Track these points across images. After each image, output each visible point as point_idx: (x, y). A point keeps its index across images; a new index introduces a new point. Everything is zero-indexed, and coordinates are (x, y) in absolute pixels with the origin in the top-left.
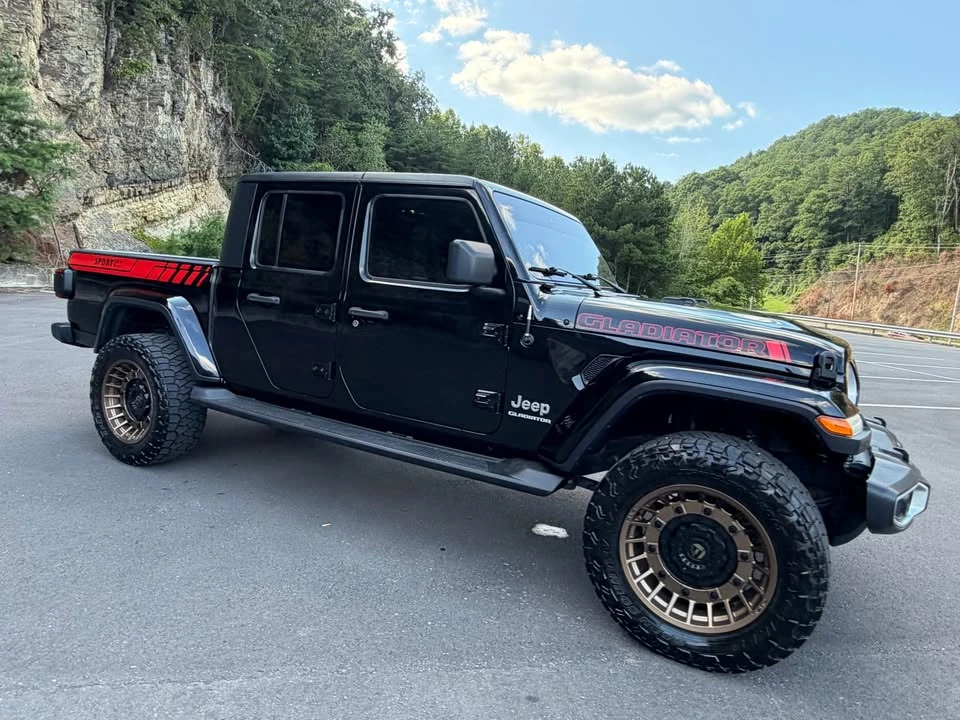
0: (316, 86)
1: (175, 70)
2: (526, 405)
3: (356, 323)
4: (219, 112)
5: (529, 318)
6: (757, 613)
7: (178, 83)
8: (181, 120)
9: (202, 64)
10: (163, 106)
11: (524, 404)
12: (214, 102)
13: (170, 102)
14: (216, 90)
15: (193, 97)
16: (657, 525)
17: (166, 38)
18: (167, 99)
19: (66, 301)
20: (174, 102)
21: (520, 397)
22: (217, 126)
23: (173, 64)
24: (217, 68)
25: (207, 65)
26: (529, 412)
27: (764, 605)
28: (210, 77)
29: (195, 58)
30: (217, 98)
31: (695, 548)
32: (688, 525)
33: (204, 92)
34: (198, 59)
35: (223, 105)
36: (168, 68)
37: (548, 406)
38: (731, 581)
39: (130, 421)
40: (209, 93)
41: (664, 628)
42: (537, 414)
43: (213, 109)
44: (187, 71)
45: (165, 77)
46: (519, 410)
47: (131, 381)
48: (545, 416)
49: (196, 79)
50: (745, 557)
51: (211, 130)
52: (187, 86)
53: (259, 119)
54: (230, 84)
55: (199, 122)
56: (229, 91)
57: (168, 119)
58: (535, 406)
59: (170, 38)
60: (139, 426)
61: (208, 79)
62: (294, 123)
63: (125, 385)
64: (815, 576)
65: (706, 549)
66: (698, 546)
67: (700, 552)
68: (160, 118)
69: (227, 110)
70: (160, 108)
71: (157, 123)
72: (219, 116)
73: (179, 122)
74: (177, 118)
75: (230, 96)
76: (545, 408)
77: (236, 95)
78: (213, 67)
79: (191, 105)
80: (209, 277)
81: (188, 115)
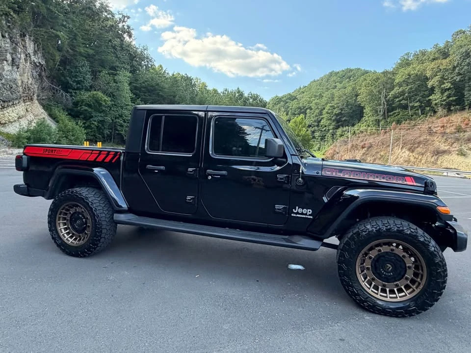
0: (91, 52)
1: (12, 42)
2: (300, 210)
3: (210, 177)
4: (38, 64)
5: (301, 172)
6: (419, 290)
7: (15, 49)
8: (17, 68)
9: (27, 38)
10: (7, 61)
11: (299, 211)
12: (35, 59)
13: (11, 59)
14: (35, 52)
15: (23, 56)
16: (370, 258)
17: (6, 24)
18: (9, 57)
19: (22, 172)
20: (13, 59)
21: (297, 207)
22: (36, 72)
23: (11, 38)
24: (36, 41)
25: (30, 39)
26: (302, 214)
27: (421, 287)
28: (32, 45)
29: (23, 36)
30: (36, 57)
31: (387, 266)
32: (384, 256)
33: (29, 54)
34: (25, 36)
35: (40, 60)
36: (8, 40)
37: (310, 210)
38: (404, 278)
39: (73, 234)
40: (32, 54)
41: (378, 302)
42: (306, 214)
43: (34, 63)
44: (19, 42)
45: (7, 45)
46: (298, 213)
47: (73, 213)
48: (310, 215)
49: (24, 47)
50: (409, 267)
51: (34, 74)
52: (20, 50)
53: (59, 68)
54: (43, 50)
55: (27, 70)
56: (43, 53)
57: (10, 68)
58: (305, 211)
59: (8, 24)
60: (80, 236)
61: (31, 47)
62: (79, 71)
63: (69, 215)
64: (442, 271)
65: (392, 266)
66: (388, 265)
67: (390, 268)
68: (5, 67)
69: (42, 64)
70: (5, 62)
71: (4, 70)
72: (38, 66)
73: (16, 70)
74: (15, 68)
75: (43, 56)
76: (310, 211)
77: (47, 55)
78: (33, 41)
79: (22, 61)
80: (119, 158)
81: (21, 66)
